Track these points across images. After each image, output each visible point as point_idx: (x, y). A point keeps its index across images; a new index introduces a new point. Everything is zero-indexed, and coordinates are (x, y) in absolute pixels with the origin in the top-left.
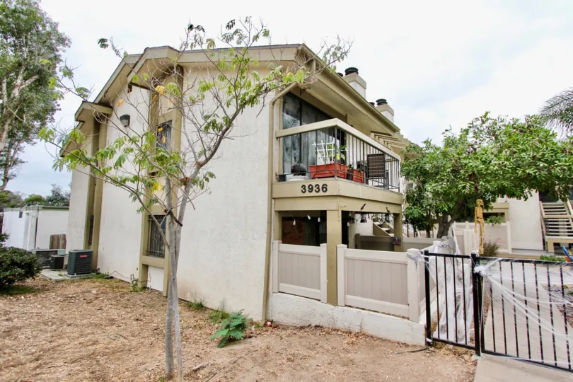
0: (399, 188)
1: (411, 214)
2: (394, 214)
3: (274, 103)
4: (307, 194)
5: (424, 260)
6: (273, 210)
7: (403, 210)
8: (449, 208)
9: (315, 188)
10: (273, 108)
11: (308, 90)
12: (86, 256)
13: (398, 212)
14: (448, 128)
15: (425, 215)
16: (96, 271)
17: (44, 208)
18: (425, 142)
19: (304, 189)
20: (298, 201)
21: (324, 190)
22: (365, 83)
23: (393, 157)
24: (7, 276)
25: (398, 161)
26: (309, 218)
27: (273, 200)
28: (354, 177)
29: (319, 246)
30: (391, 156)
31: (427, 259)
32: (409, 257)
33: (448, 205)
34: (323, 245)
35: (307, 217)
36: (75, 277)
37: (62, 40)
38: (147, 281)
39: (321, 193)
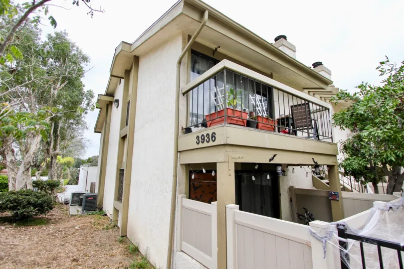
0: (332, 138)
1: (349, 165)
2: (328, 166)
3: (180, 63)
4: (201, 145)
5: (338, 246)
6: (178, 164)
7: (340, 162)
8: (398, 156)
9: (206, 138)
10: (179, 67)
11: (219, 50)
12: (92, 198)
13: (333, 164)
14: (385, 60)
15: (369, 166)
16: (101, 209)
17: (91, 165)
18: (359, 87)
19: (198, 140)
20: (195, 153)
21: (213, 139)
22: (294, 47)
23: (322, 107)
24: (24, 212)
25: (329, 109)
26: (204, 171)
27: (179, 153)
28: (260, 125)
29: (210, 203)
30: (319, 105)
31: (343, 245)
32: (313, 235)
33: (396, 154)
34: (214, 203)
35: (202, 171)
36: (85, 213)
37: (85, 59)
38: (117, 221)
39: (211, 143)
